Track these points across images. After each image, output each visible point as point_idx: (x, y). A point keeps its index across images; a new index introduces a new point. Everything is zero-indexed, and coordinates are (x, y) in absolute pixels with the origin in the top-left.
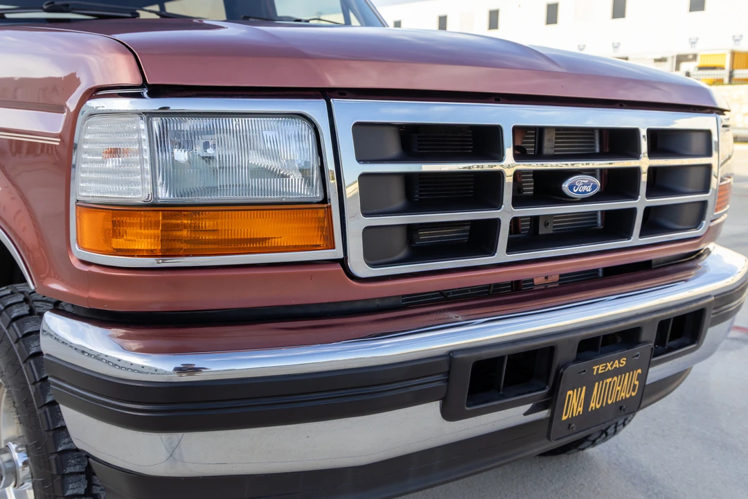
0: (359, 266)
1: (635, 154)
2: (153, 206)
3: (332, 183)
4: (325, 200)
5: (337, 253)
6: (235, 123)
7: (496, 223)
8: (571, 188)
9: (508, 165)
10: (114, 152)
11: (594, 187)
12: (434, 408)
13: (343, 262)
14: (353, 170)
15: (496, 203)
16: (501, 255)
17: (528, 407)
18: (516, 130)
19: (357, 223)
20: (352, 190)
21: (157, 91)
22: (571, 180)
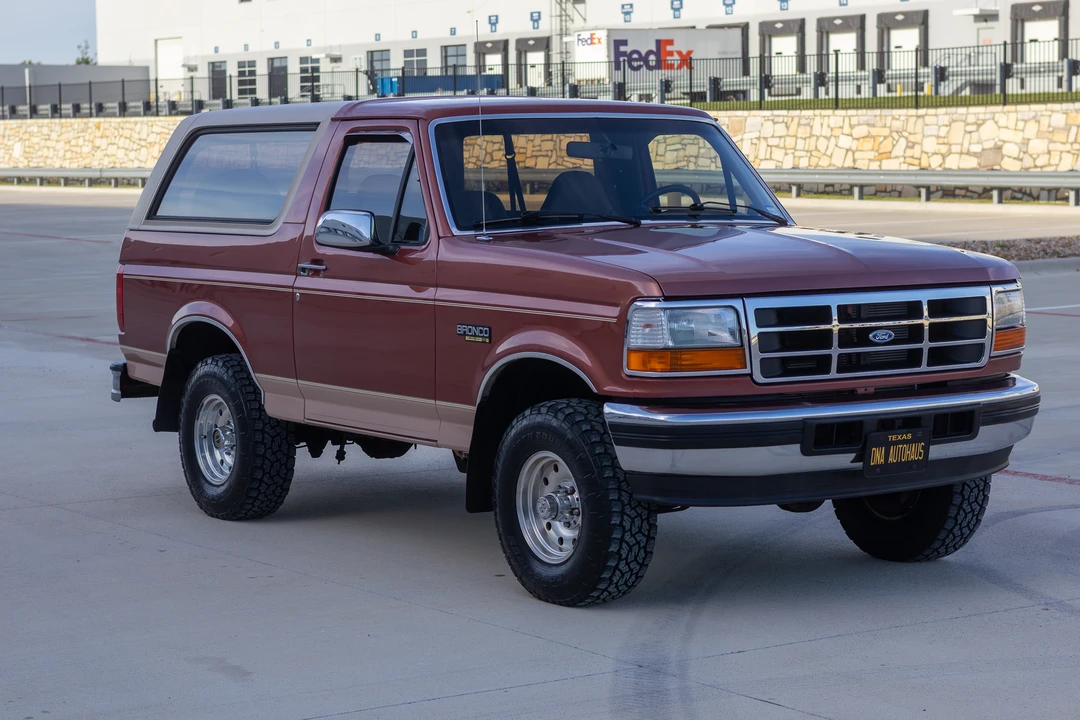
0: (759, 377)
1: (921, 316)
2: (666, 349)
3: (745, 336)
4: (742, 345)
5: (747, 371)
6: (700, 311)
7: (829, 357)
8: (874, 337)
9: (835, 326)
10: (648, 326)
11: (890, 336)
12: (797, 447)
13: (751, 375)
14: (755, 331)
15: (829, 346)
16: (833, 374)
17: (853, 456)
18: (839, 307)
19: (757, 356)
20: (754, 341)
21: (667, 299)
22: (874, 333)
